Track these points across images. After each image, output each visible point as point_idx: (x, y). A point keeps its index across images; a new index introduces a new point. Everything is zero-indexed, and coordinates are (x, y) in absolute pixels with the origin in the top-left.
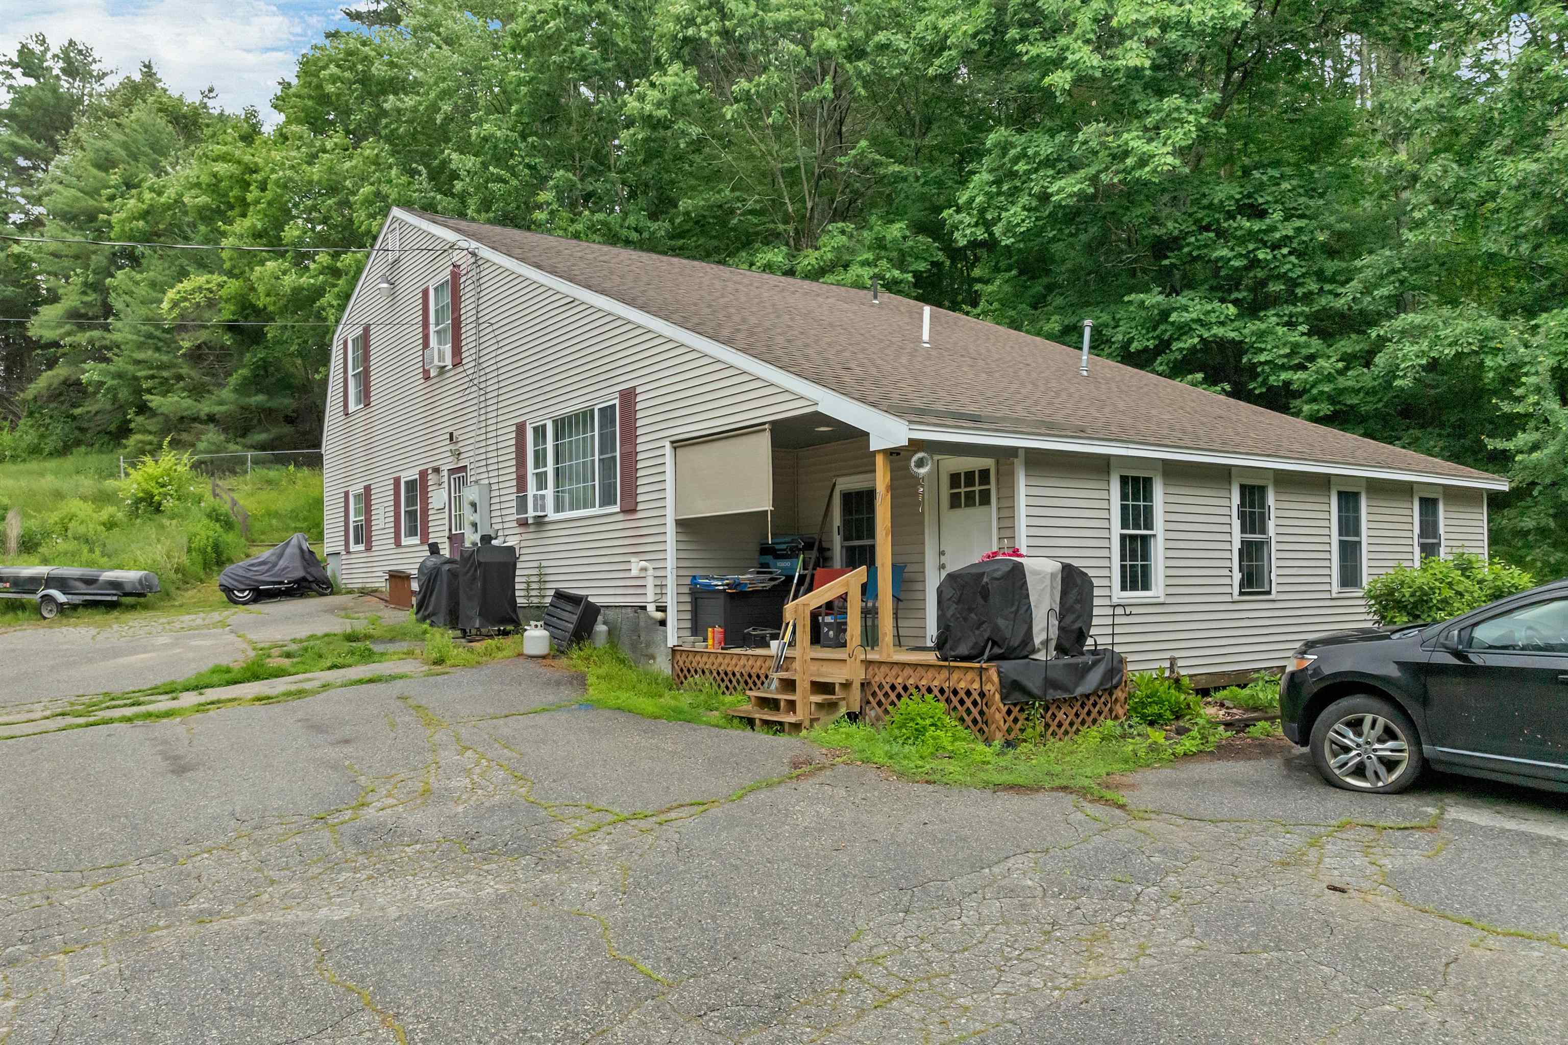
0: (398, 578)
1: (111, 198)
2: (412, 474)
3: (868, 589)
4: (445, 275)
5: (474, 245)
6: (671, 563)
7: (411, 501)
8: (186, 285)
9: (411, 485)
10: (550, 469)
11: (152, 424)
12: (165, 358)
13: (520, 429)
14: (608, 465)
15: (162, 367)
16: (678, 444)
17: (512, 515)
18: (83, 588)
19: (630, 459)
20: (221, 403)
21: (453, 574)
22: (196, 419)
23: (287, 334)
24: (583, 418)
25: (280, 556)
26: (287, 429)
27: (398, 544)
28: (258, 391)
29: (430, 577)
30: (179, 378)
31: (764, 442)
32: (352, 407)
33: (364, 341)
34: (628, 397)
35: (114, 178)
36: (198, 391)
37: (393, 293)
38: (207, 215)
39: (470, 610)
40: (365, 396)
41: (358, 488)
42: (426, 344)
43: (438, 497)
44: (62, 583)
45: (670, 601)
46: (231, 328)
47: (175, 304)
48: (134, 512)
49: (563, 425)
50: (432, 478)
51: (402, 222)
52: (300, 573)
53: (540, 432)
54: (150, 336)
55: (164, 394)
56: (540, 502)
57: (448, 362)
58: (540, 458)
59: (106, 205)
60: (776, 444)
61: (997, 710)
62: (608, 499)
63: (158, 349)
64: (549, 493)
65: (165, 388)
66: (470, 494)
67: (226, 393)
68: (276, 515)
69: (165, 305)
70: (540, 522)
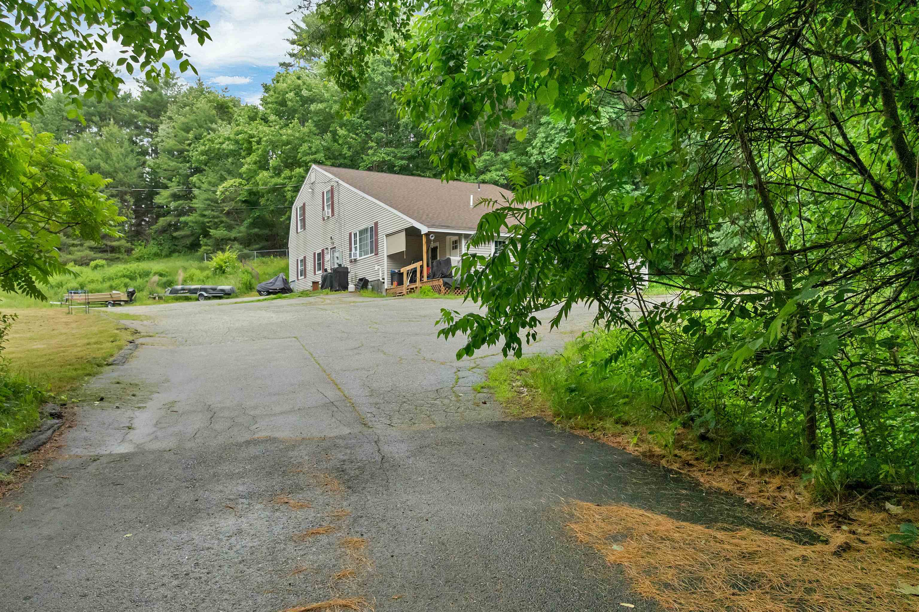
0: (315, 283)
1: (189, 145)
2: (320, 251)
3: (422, 267)
4: (329, 188)
5: (337, 179)
6: (386, 267)
7: (319, 259)
8: (226, 184)
9: (319, 254)
10: (358, 245)
11: (210, 242)
12: (216, 214)
13: (350, 234)
14: (372, 242)
15: (214, 217)
16: (387, 236)
17: (348, 259)
18: (212, 291)
19: (377, 240)
20: (239, 233)
21: (331, 277)
22: (230, 239)
23: (269, 202)
24: (366, 230)
25: (276, 280)
26: (266, 243)
27: (315, 274)
28: (255, 227)
29: (324, 279)
30: (222, 222)
31: (403, 234)
32: (299, 230)
33: (303, 208)
34: (376, 224)
35: (191, 135)
36: (229, 228)
37: (313, 193)
38: (234, 154)
39: (336, 285)
40: (304, 226)
41: (302, 258)
42: (323, 209)
43: (327, 257)
44: (205, 290)
45: (386, 277)
46: (245, 202)
47: (223, 193)
48: (215, 273)
49: (361, 232)
50: (325, 251)
51: (316, 170)
52: (282, 286)
53: (355, 235)
54: (209, 205)
55: (216, 228)
56: (355, 254)
57: (330, 215)
58: (355, 243)
59: (187, 148)
60: (407, 235)
61: (443, 288)
62: (371, 252)
63: (213, 210)
64: (358, 252)
65: (216, 226)
66: (337, 254)
67: (243, 228)
68: (268, 274)
69: (218, 193)
70: (355, 260)
